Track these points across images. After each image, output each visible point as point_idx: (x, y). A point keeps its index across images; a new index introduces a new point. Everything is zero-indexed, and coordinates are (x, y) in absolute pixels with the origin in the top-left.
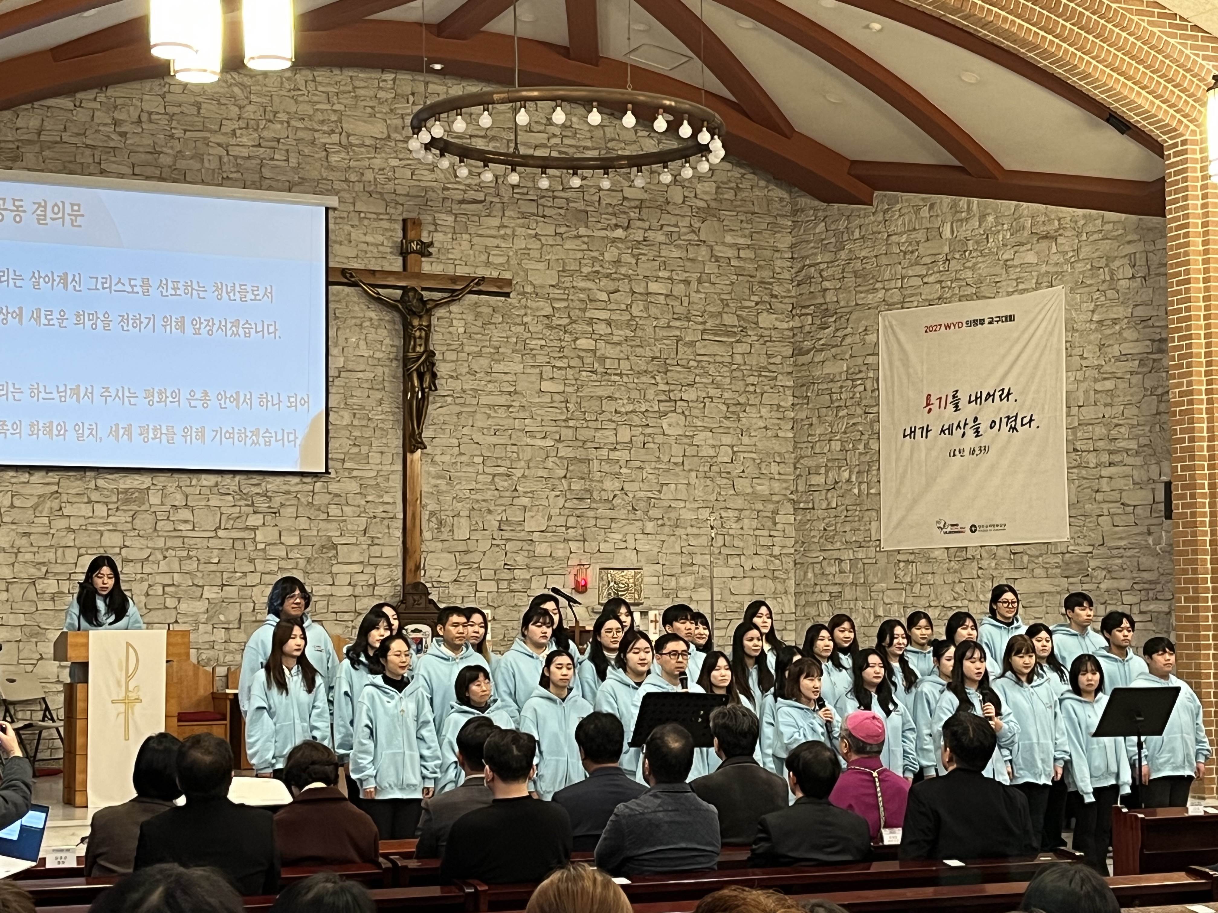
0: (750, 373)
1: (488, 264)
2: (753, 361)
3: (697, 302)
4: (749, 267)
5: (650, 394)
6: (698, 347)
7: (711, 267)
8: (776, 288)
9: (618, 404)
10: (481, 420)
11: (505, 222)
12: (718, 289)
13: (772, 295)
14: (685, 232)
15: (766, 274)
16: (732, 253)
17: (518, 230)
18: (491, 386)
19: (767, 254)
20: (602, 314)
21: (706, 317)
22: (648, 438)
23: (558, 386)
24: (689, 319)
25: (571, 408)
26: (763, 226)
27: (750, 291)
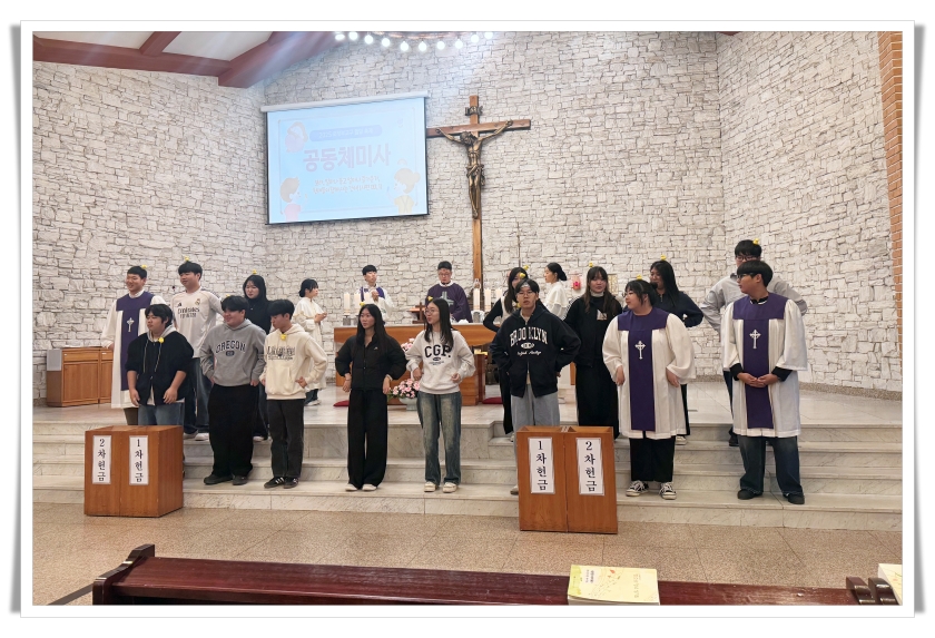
0: (689, 151)
1: (517, 113)
2: (692, 142)
3: (650, 114)
4: (686, 86)
5: (619, 172)
6: (652, 141)
7: (659, 91)
8: (707, 97)
9: (598, 181)
10: (514, 198)
11: (526, 88)
12: (664, 104)
13: (703, 101)
14: (640, 73)
15: (699, 89)
16: (674, 80)
17: (533, 92)
18: (519, 179)
19: (699, 77)
20: (586, 131)
21: (657, 121)
22: (618, 198)
23: (559, 174)
24: (644, 125)
25: (568, 185)
26: (696, 60)
27: (688, 101)
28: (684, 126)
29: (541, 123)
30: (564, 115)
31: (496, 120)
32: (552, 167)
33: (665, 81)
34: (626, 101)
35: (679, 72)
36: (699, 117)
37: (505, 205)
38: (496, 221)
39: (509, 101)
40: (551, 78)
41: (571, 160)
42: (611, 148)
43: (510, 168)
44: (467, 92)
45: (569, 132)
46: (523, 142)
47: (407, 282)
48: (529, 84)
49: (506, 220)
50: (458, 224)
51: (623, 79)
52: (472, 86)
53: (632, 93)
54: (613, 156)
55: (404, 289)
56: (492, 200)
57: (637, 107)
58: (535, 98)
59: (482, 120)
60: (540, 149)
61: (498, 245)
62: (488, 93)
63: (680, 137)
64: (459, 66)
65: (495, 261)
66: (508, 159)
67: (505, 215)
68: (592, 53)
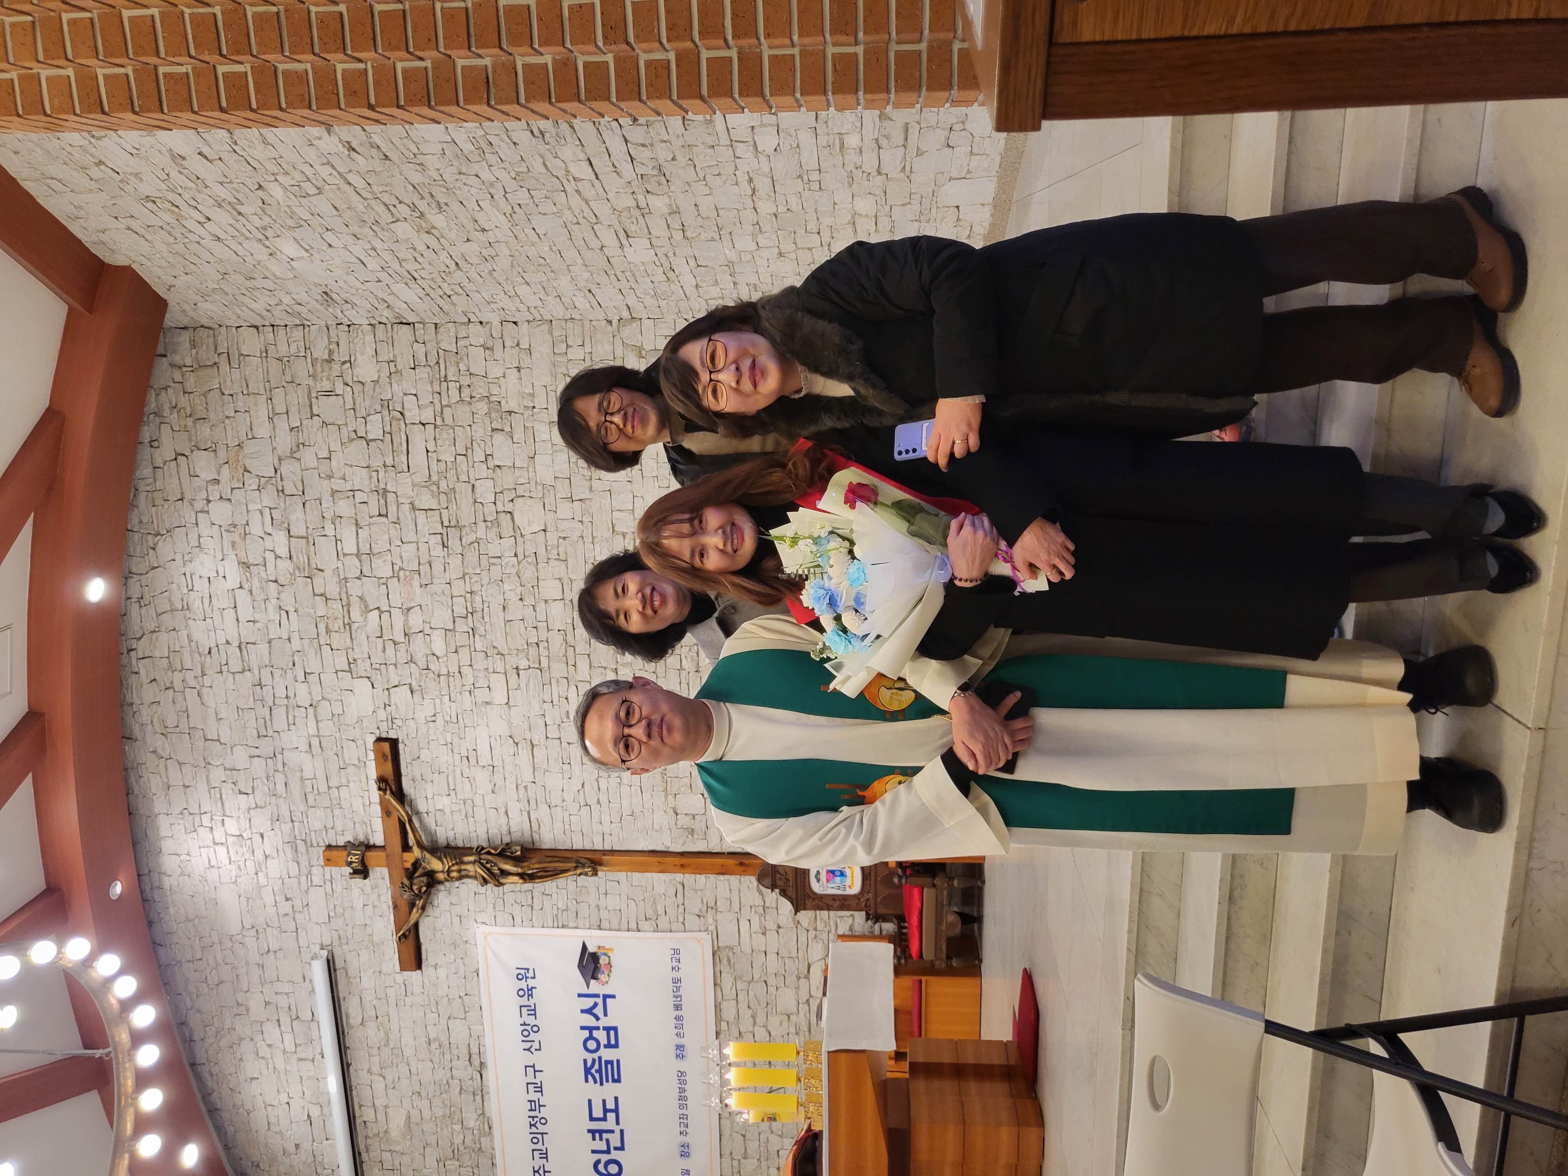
0: (444, 394)
1: (360, 767)
2: (425, 390)
3: (360, 479)
4: (297, 397)
5: (494, 549)
6: (421, 476)
7: (308, 457)
8: (320, 352)
9: (513, 597)
10: (554, 781)
11: (304, 747)
12: (335, 446)
13: (330, 361)
14: (268, 498)
15: (302, 369)
16: (282, 425)
17: (312, 730)
18: (509, 768)
19: (275, 367)
20: (398, 619)
21: (377, 463)
22: (553, 554)
23: (498, 682)
24: (385, 491)
25: (523, 664)
26: (236, 375)
27: (329, 393)
28: (386, 404)
29: (382, 714)
30: (363, 667)
31: (377, 810)
32: (481, 695)
33: (285, 442)
34: (329, 530)
35: (262, 413)
36: (366, 369)
37: (569, 798)
38: (606, 819)
39: (334, 782)
40: (281, 692)
41: (464, 654)
42: (438, 567)
43: (484, 787)
44: (315, 870)
45: (403, 657)
46: (425, 754)
47: (746, 1014)
48: (295, 739)
49: (604, 799)
50: (612, 902)
51: (280, 537)
52: (303, 860)
53: (313, 517)
54: (455, 562)
55: (761, 1019)
56: (558, 825)
57: (344, 507)
58: (327, 727)
59: (378, 839)
60: (439, 720)
61: (661, 819)
62: (317, 825)
63: (412, 414)
64: (259, 887)
65: (698, 825)
66: (465, 789)
67: (592, 801)
68: (226, 603)
